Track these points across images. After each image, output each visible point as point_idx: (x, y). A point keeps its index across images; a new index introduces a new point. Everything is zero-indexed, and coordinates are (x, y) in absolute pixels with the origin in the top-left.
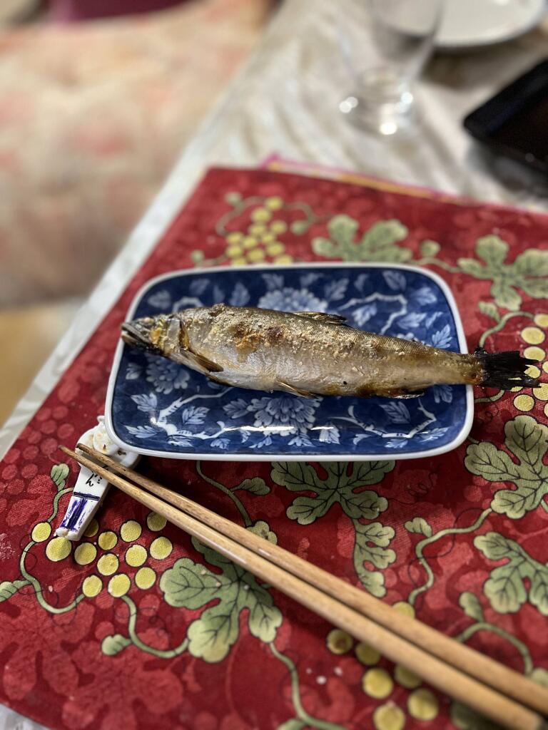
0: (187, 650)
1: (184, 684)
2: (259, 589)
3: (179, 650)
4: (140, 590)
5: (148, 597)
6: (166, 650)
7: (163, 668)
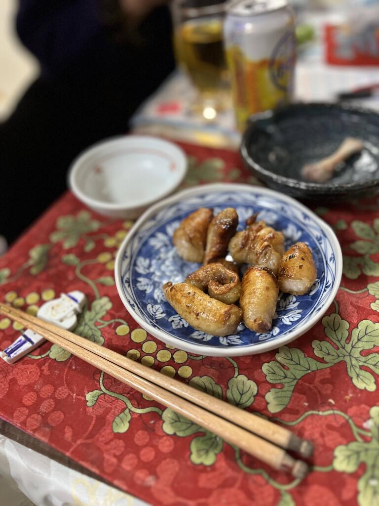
0: (48, 355)
1: (42, 371)
2: (95, 328)
3: (43, 356)
6: (37, 356)
7: (33, 364)
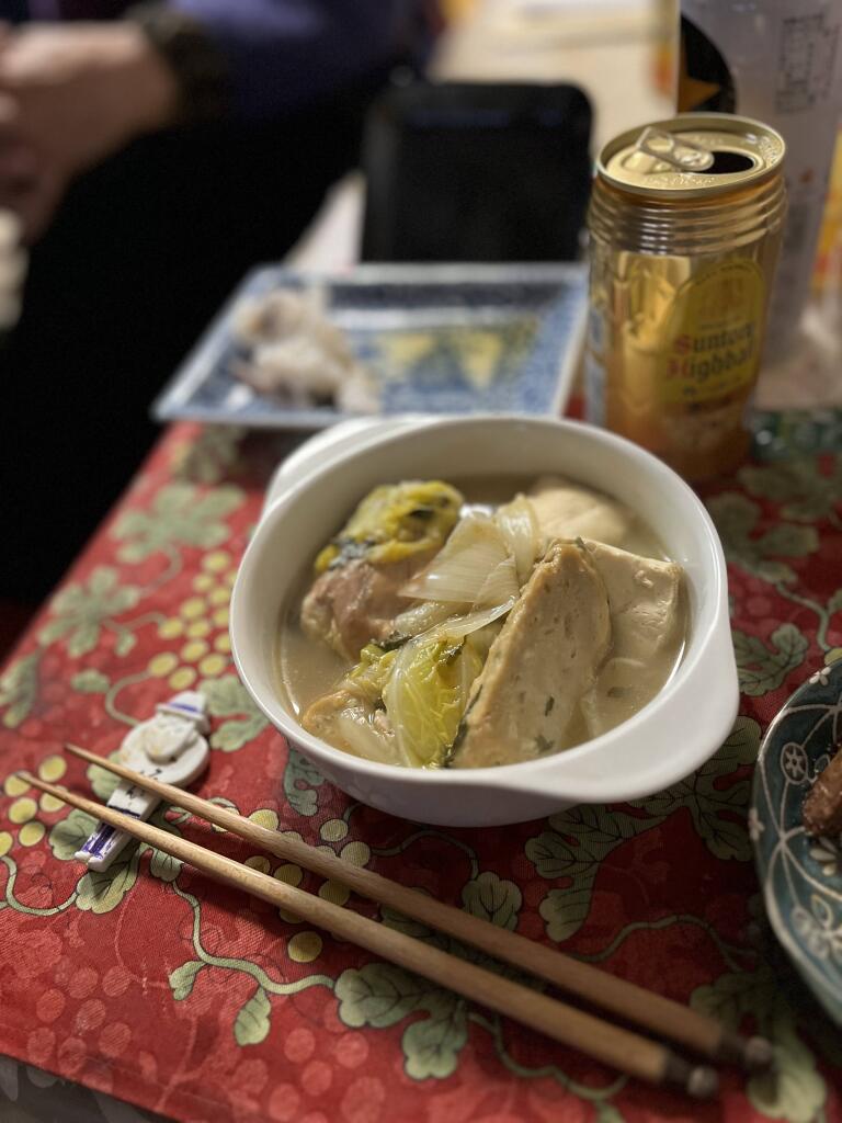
0: (74, 904)
1: (65, 940)
3: (62, 907)
4: (24, 847)
5: (33, 854)
6: (48, 908)
7: (43, 927)
